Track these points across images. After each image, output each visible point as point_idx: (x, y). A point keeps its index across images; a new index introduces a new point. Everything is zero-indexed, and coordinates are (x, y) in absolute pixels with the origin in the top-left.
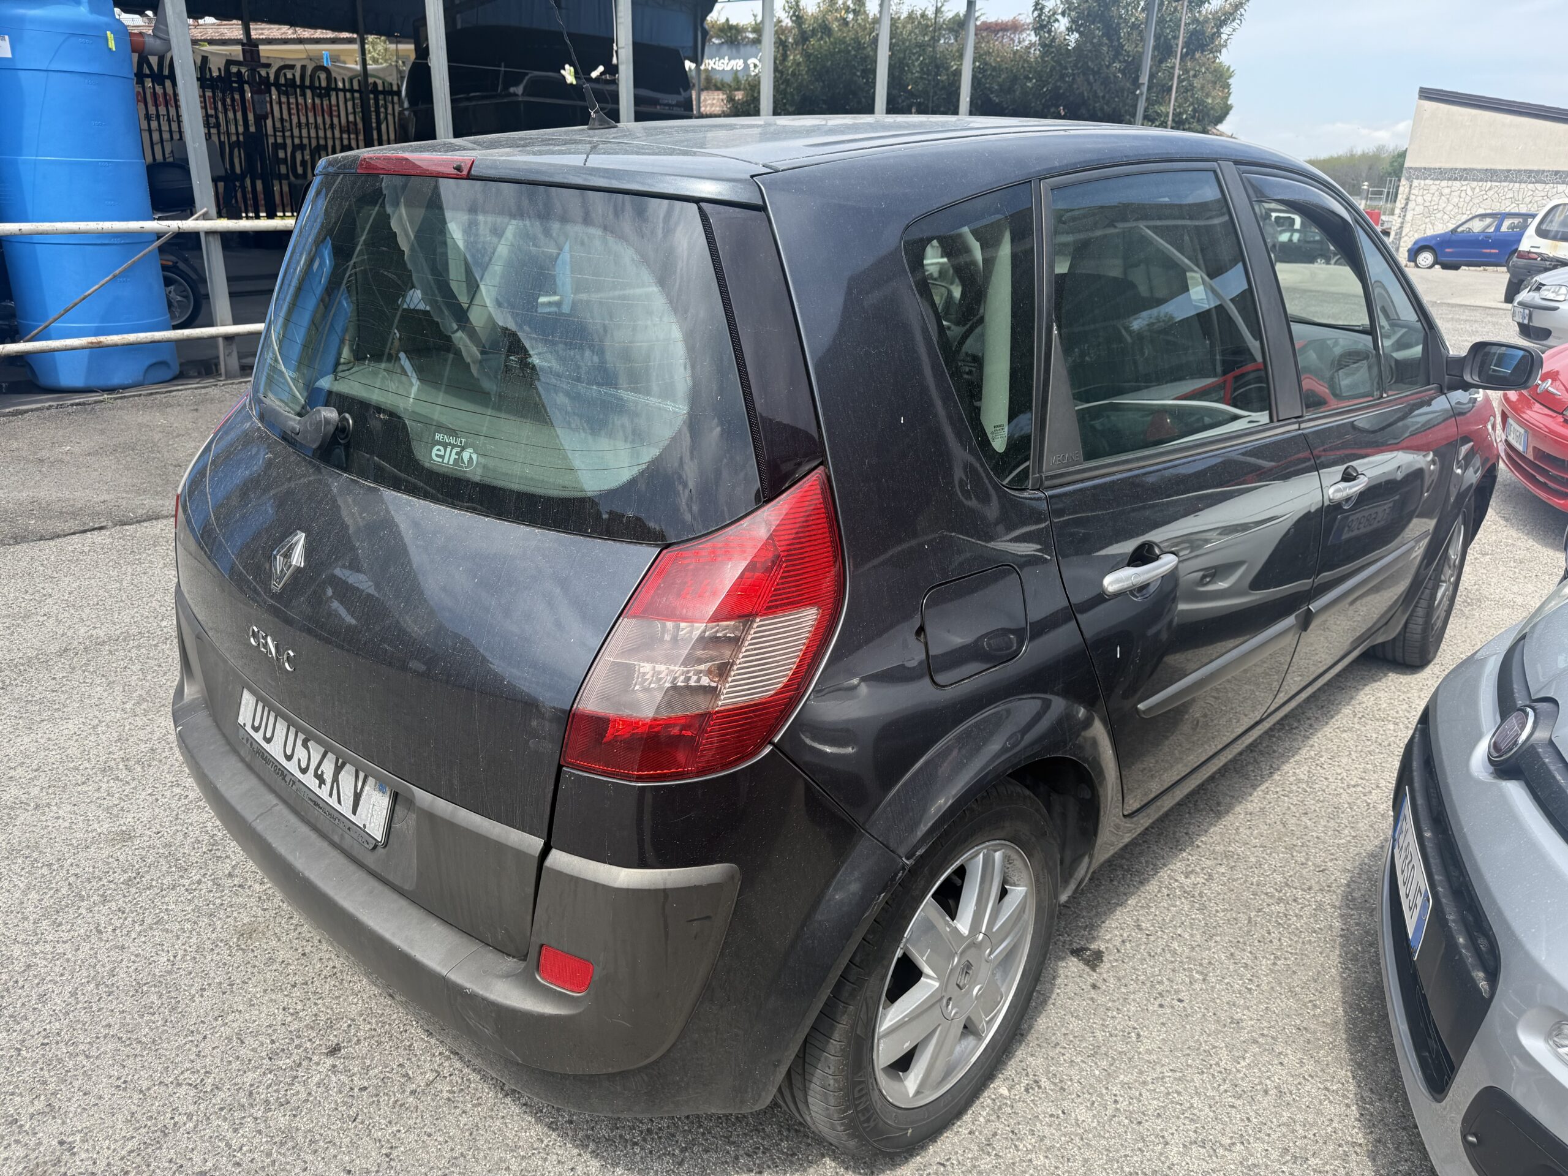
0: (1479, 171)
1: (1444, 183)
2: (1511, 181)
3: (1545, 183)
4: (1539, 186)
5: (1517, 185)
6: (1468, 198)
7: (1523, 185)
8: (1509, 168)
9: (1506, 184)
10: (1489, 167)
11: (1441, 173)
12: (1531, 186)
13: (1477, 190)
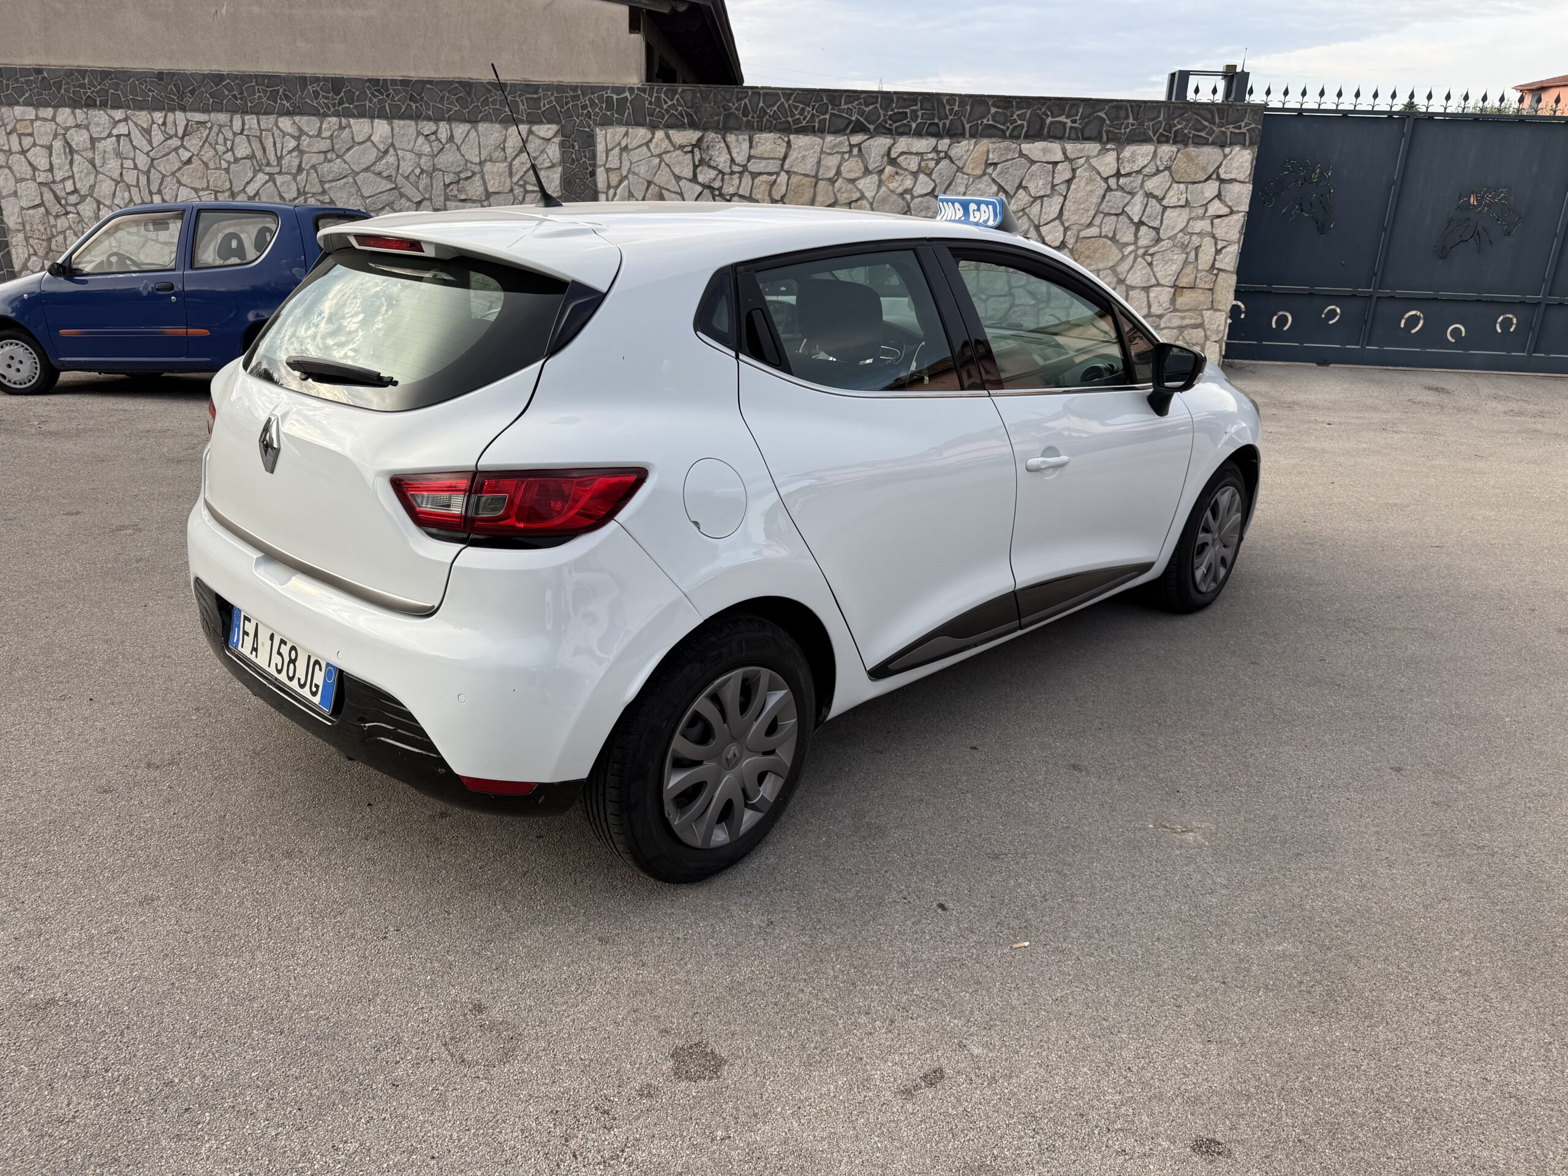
0: (142, 76)
1: (65, 115)
2: (233, 111)
3: (315, 112)
4: (309, 123)
5: (251, 120)
6: (142, 161)
7: (267, 121)
8: (215, 67)
9: (222, 117)
10: (162, 65)
11: (45, 84)
12: (285, 123)
13: (157, 136)
